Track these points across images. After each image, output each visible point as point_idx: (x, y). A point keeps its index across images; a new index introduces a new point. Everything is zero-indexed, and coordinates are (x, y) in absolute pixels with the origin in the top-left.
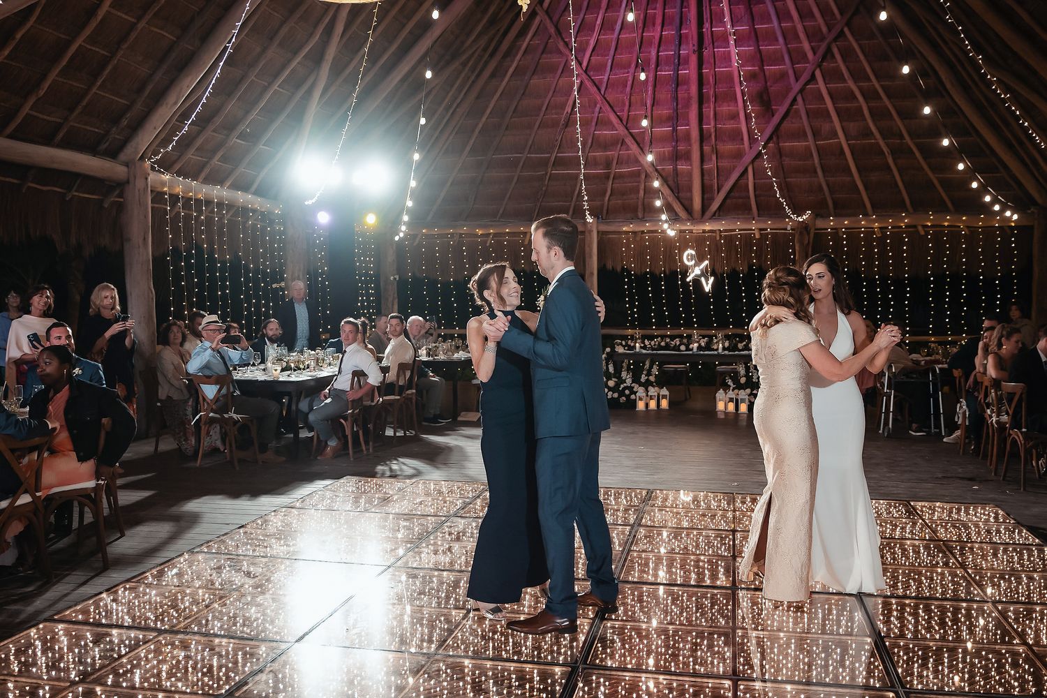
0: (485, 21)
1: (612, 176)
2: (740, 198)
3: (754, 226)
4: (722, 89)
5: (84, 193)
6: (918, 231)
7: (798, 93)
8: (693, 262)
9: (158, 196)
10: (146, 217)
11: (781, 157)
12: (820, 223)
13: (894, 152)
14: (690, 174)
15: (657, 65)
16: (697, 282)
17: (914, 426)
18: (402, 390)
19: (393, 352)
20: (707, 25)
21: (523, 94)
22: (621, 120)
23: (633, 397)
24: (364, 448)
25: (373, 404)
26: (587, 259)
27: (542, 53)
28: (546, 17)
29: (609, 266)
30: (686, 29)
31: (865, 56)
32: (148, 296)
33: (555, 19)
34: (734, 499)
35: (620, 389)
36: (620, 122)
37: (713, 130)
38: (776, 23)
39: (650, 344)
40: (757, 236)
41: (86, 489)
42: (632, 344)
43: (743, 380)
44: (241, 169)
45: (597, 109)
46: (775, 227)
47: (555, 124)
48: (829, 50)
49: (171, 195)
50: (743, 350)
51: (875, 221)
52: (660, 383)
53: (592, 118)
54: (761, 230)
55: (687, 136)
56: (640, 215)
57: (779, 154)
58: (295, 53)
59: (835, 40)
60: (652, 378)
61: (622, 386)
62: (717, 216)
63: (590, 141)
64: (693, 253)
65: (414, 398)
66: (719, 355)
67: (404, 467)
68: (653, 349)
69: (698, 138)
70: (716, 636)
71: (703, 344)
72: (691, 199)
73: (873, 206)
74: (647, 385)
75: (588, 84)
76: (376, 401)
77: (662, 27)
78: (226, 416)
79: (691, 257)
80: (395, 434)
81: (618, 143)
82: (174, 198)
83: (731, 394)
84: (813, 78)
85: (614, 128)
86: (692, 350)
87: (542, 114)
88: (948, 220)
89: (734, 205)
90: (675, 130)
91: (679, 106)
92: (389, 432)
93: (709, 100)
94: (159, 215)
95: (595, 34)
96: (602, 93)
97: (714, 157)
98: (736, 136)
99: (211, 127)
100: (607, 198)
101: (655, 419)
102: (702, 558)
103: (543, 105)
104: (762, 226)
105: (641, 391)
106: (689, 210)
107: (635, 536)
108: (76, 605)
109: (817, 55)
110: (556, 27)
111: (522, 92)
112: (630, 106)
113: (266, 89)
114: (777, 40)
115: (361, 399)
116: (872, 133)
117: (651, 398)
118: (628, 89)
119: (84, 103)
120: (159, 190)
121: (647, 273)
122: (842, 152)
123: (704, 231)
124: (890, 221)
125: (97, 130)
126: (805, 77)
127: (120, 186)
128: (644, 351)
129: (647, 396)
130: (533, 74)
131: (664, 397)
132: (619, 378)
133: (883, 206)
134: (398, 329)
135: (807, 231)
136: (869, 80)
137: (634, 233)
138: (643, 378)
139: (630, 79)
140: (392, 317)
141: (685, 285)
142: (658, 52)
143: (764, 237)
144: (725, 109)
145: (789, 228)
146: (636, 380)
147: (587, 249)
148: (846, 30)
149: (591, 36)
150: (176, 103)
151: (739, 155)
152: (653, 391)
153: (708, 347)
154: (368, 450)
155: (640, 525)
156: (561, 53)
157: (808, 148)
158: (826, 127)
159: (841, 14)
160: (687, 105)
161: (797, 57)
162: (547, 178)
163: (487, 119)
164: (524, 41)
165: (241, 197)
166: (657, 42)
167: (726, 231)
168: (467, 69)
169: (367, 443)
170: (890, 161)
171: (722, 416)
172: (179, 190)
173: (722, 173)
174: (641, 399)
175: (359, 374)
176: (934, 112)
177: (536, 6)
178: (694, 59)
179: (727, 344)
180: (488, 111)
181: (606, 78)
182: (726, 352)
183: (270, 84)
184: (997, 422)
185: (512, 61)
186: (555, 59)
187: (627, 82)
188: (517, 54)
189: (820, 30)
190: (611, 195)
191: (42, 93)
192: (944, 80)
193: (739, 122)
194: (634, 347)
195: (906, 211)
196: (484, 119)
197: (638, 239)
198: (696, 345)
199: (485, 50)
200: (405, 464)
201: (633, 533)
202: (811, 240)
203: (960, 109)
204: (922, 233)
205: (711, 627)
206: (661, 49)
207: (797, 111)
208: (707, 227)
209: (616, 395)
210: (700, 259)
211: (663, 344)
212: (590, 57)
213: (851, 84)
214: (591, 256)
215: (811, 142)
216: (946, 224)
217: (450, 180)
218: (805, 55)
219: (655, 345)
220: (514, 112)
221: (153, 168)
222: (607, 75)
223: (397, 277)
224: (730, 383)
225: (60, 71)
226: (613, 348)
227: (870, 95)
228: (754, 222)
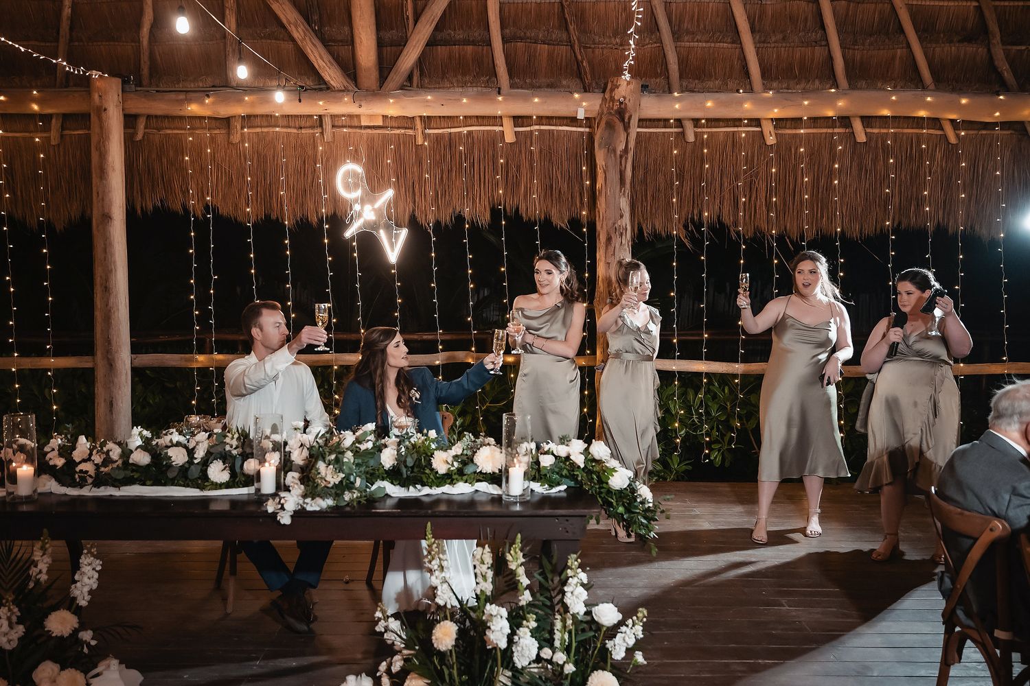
2: (466, 42)
3: (501, 109)
8: (358, 193)
12: (651, 105)
16: (368, 240)
26: (95, 180)
40: (510, 138)
46: (549, 112)
51: (770, 103)
54: (516, 120)
62: (413, 83)
64: (359, 169)
72: (352, 40)
73: (766, 73)
79: (354, 181)
88: (927, 106)
104: (520, 108)
106: (350, 69)
123: (386, 120)
124: (806, 103)
135: (622, 120)
137: (215, 120)
141: (340, 247)
145: (580, 115)
202: (632, 144)
208: (393, 107)
210: (374, 184)
216: (923, 113)
228: (500, 98)
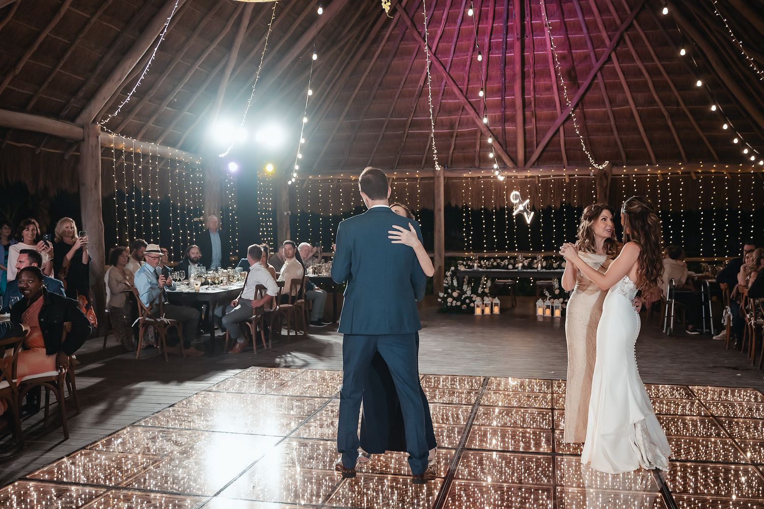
0: (357, 16)
1: (455, 135)
2: (554, 151)
3: (565, 172)
4: (539, 67)
5: (49, 149)
6: (691, 177)
7: (597, 72)
8: (518, 201)
9: (106, 151)
10: (97, 166)
11: (585, 119)
12: (615, 171)
13: (672, 116)
14: (515, 133)
15: (490, 49)
16: (520, 216)
17: (690, 327)
18: (294, 299)
19: (287, 270)
20: (528, 19)
21: (386, 72)
22: (462, 92)
23: (472, 305)
24: (265, 345)
25: (272, 310)
26: (436, 198)
27: (401, 40)
28: (404, 12)
29: (453, 204)
30: (512, 22)
31: (649, 41)
32: (99, 227)
33: (411, 14)
34: (552, 384)
35: (462, 298)
36: (461, 93)
37: (532, 99)
38: (580, 18)
39: (485, 264)
40: (567, 181)
41: (51, 377)
42: (471, 264)
43: (557, 292)
44: (170, 130)
45: (443, 83)
46: (580, 173)
47: (411, 94)
48: (622, 38)
49: (116, 150)
50: (557, 268)
51: (658, 169)
52: (493, 294)
53: (440, 90)
54: (570, 176)
55: (513, 104)
56: (477, 164)
57: (583, 118)
58: (212, 41)
59: (626, 30)
60: (487, 291)
61: (464, 296)
62: (536, 165)
63: (438, 108)
64: (518, 193)
65: (303, 305)
66: (538, 273)
67: (296, 360)
68: (487, 268)
69: (521, 105)
70: (540, 492)
71: (526, 264)
72: (516, 152)
73: (657, 157)
74: (483, 295)
75: (437, 64)
76: (274, 308)
77: (494, 20)
78: (158, 320)
79: (516, 197)
80: (288, 333)
81: (459, 109)
82: (119, 152)
83: (548, 303)
84: (609, 58)
85: (456, 98)
86: (517, 268)
87: (401, 87)
88: (714, 168)
89: (549, 157)
90: (503, 99)
91: (507, 81)
92: (284, 332)
93: (529, 76)
94: (107, 166)
95: (442, 26)
96: (448, 71)
97: (534, 120)
98: (550, 103)
99: (147, 98)
100: (451, 151)
101: (490, 322)
102: (528, 430)
103: (402, 79)
104: (571, 173)
105: (478, 300)
106: (514, 161)
107: (476, 413)
108: (43, 467)
109: (613, 42)
110: (412, 20)
111: (385, 71)
112: (469, 81)
113: (188, 69)
114: (581, 30)
115: (262, 307)
116: (656, 101)
117: (486, 306)
118: (467, 68)
119: (50, 80)
120: (107, 146)
121: (482, 209)
122: (632, 116)
123: (526, 177)
124: (670, 168)
125: (59, 100)
126: (603, 59)
127: (77, 143)
128: (481, 270)
129: (483, 304)
130: (394, 56)
131: (496, 305)
132: (461, 290)
133: (663, 158)
134: (290, 252)
135: (605, 176)
136: (653, 60)
137: (473, 178)
138: (480, 290)
139: (469, 60)
140: (286, 243)
141: (511, 218)
142: (490, 39)
143: (572, 181)
144: (542, 83)
145: (592, 174)
146: (474, 291)
147: (436, 191)
148: (635, 22)
149: (439, 28)
150: (120, 79)
151: (553, 118)
152: (487, 300)
153: (530, 266)
154: (268, 346)
155: (479, 405)
156: (415, 40)
157: (606, 113)
158: (620, 96)
159: (631, 10)
160: (513, 79)
161: (597, 42)
162: (405, 135)
163: (359, 90)
164: (387, 31)
165: (170, 151)
166: (489, 32)
167: (542, 176)
168: (343, 53)
169: (267, 341)
170: (670, 123)
171: (540, 320)
172: (122, 146)
173: (540, 132)
174: (478, 306)
175: (260, 288)
176: (704, 85)
177: (396, 4)
178: (518, 45)
179: (544, 264)
180: (360, 85)
181: (450, 59)
182: (544, 270)
183: (193, 64)
184: (755, 324)
185: (378, 47)
186: (411, 45)
187: (466, 63)
188: (382, 41)
189: (615, 22)
190: (454, 149)
191: (17, 72)
192: (711, 60)
193: (553, 93)
194: (473, 266)
195: (682, 161)
196: (356, 91)
197: (475, 183)
198: (521, 264)
199: (357, 38)
200: (296, 357)
201: (474, 411)
202: (609, 185)
203: (723, 83)
204: (695, 178)
205: (536, 484)
206: (493, 37)
207: (597, 84)
208: (529, 173)
209: (459, 303)
210: (524, 198)
211: (495, 264)
212: (438, 43)
213: (639, 63)
214: (439, 196)
215: (608, 108)
216: (713, 171)
217: (331, 138)
218: (603, 42)
219: (489, 265)
220: (379, 85)
221: (102, 130)
222: (451, 57)
223: (290, 212)
224: (547, 294)
225: (32, 55)
226: (456, 267)
227: (653, 72)
228: (565, 170)
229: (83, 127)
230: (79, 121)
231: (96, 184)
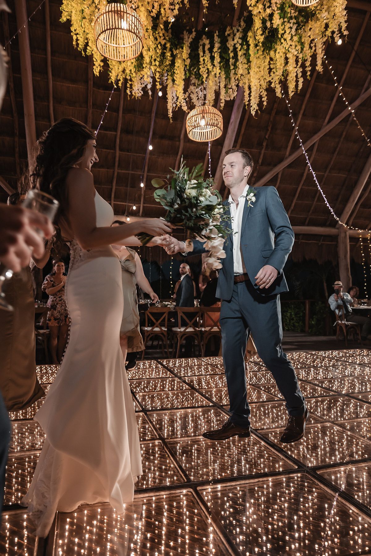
5: (328, 242)
49: (363, 238)
82: (366, 239)
119: (312, 209)
120: (355, 236)
125: (324, 218)
127: (335, 237)
150: (354, 201)
172: (368, 236)
191: (293, 208)
221: (350, 229)
225: (297, 199)
229: (338, 229)
230: (337, 226)
231: (345, 256)
